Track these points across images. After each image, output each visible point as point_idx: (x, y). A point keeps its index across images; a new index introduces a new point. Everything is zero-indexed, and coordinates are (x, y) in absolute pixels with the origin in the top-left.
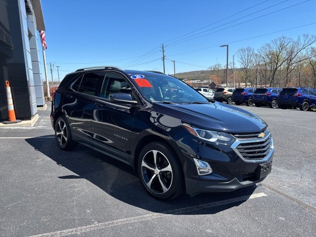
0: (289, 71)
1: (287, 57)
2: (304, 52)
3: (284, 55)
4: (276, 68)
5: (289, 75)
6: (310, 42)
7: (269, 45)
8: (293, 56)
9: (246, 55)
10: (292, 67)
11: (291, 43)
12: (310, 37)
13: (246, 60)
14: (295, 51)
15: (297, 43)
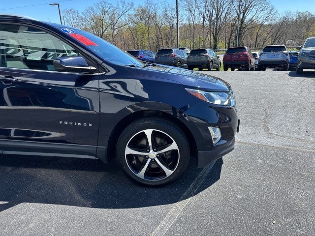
0: (114, 36)
1: (110, 22)
2: (123, 18)
3: (107, 20)
4: (103, 33)
5: (114, 40)
6: (127, 9)
7: (92, 9)
8: (115, 22)
9: (72, 18)
10: (115, 32)
11: (111, 9)
12: (126, 4)
13: (73, 23)
14: (116, 16)
15: (117, 8)
